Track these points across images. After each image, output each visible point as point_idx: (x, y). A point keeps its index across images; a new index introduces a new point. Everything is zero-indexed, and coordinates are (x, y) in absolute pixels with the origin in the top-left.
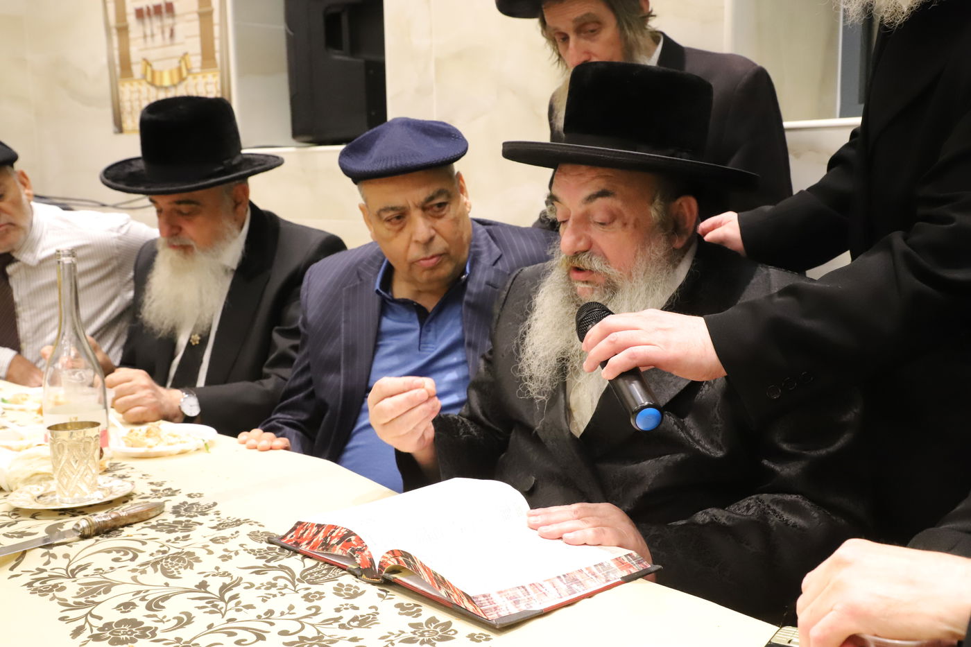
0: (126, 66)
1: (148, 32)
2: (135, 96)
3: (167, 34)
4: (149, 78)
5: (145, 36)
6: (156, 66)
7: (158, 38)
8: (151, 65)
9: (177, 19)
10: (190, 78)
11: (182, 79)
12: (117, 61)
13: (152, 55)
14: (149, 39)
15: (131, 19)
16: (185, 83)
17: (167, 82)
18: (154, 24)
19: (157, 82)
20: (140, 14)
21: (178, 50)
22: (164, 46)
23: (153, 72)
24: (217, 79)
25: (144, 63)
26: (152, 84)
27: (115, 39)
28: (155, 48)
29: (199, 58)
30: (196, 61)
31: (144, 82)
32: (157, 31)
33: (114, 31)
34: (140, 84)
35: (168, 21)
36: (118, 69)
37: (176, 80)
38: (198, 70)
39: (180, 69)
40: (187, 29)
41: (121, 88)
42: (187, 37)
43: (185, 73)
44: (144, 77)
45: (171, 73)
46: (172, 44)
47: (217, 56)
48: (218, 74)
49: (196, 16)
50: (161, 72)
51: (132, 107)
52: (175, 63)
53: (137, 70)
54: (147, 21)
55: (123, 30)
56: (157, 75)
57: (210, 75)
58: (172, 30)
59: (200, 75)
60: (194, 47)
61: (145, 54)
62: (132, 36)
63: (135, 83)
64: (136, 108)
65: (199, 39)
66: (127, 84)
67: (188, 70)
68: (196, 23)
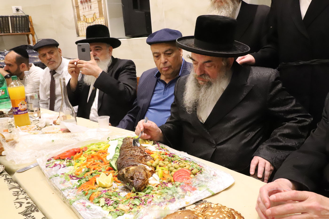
0: (79, 17)
1: (84, 8)
2: (82, 26)
3: (89, 8)
4: (85, 21)
5: (83, 8)
6: (87, 17)
7: (87, 9)
8: (86, 17)
9: (92, 3)
10: (96, 20)
11: (94, 20)
12: (76, 16)
13: (86, 14)
14: (85, 9)
15: (79, 4)
16: (95, 21)
17: (90, 22)
18: (86, 5)
19: (88, 22)
20: (81, 2)
21: (93, 12)
22: (89, 11)
23: (86, 19)
24: (104, 20)
25: (84, 16)
26: (86, 22)
27: (75, 10)
28: (86, 12)
29: (98, 14)
30: (98, 15)
31: (84, 22)
32: (87, 7)
33: (75, 7)
34: (83, 22)
35: (89, 4)
36: (77, 18)
37: (93, 21)
38: (99, 18)
39: (93, 17)
40: (95, 6)
41: (78, 24)
42: (95, 8)
43: (95, 19)
44: (84, 20)
45: (91, 19)
46: (91, 11)
47: (103, 13)
48: (104, 18)
49: (97, 2)
50: (88, 19)
51: (81, 29)
52: (92, 16)
53: (82, 18)
54: (84, 4)
55: (77, 7)
56: (87, 19)
57: (102, 19)
58: (91, 6)
59: (99, 19)
60: (97, 11)
61: (84, 14)
62: (80, 9)
63: (82, 22)
64: (83, 29)
65: (98, 8)
66: (79, 23)
67: (96, 18)
68: (97, 4)
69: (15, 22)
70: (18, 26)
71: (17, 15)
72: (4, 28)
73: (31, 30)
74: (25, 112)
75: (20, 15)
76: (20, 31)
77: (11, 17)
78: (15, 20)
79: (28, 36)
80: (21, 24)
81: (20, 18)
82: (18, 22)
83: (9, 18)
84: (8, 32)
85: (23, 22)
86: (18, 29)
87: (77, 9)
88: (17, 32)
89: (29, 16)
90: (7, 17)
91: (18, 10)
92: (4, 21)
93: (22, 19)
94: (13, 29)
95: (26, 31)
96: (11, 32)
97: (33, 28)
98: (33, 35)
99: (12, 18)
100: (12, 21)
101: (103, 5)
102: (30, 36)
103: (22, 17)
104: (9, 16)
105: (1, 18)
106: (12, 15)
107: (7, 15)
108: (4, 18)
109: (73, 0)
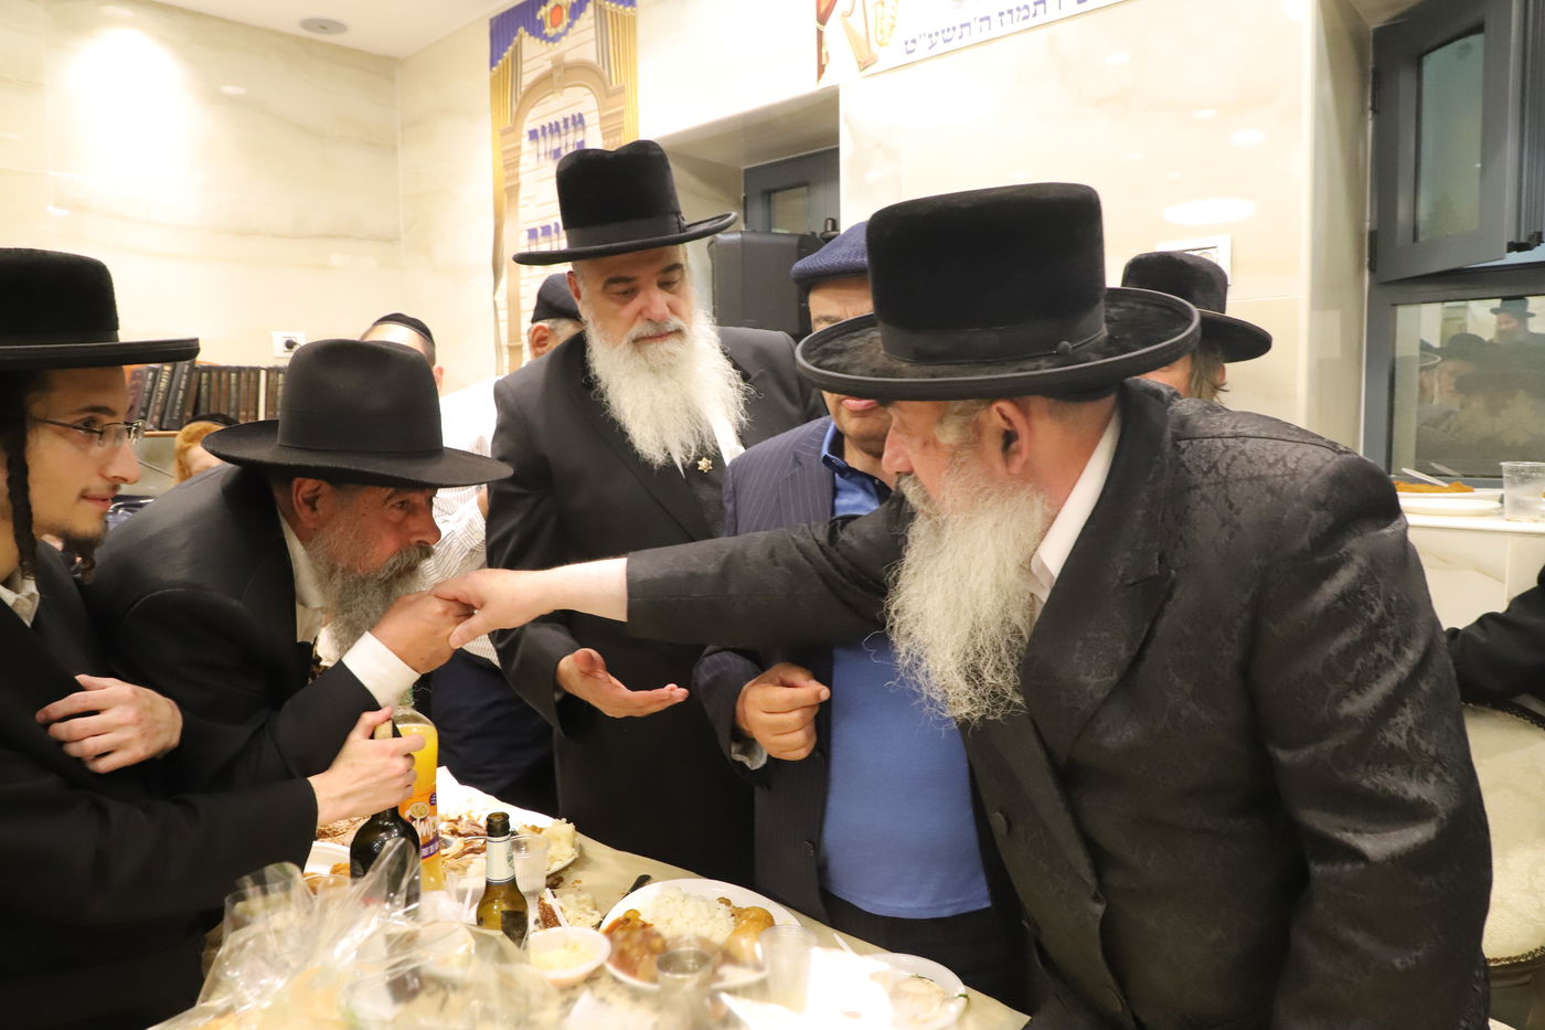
33: (506, 350)
72: (241, 406)
77: (269, 371)
83: (263, 374)
90: (256, 371)
91: (290, 345)
92: (243, 386)
99: (272, 376)
100: (270, 383)
104: (262, 366)
105: (233, 375)
106: (271, 365)
107: (255, 365)
108: (243, 375)
109: (504, 327)
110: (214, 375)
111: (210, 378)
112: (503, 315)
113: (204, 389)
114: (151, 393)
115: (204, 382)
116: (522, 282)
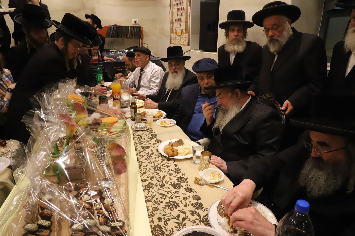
1: (177, 24)
2: (174, 36)
3: (180, 25)
6: (178, 31)
7: (178, 25)
10: (183, 34)
11: (182, 34)
12: (171, 29)
13: (177, 29)
14: (177, 25)
15: (174, 21)
16: (182, 35)
17: (179, 35)
18: (178, 23)
20: (176, 20)
21: (181, 28)
22: (179, 27)
23: (177, 32)
24: (188, 35)
26: (176, 34)
27: (171, 25)
29: (185, 30)
30: (184, 31)
31: (175, 34)
32: (178, 24)
33: (171, 23)
35: (180, 22)
39: (181, 32)
40: (183, 24)
42: (183, 26)
44: (175, 33)
46: (180, 27)
47: (188, 30)
49: (185, 22)
53: (174, 31)
55: (173, 23)
57: (186, 34)
58: (181, 24)
59: (185, 34)
60: (184, 28)
61: (176, 28)
62: (174, 24)
63: (174, 34)
64: (174, 39)
65: (185, 26)
66: (172, 34)
67: (183, 33)
68: (185, 23)
69: (132, 30)
70: (134, 33)
71: (134, 26)
72: (125, 34)
73: (141, 36)
74: (118, 100)
75: (136, 26)
76: (134, 37)
77: (130, 27)
78: (132, 29)
79: (139, 40)
80: (136, 32)
81: (136, 28)
82: (134, 30)
83: (129, 28)
84: (127, 37)
85: (137, 30)
86: (134, 35)
87: (172, 24)
88: (133, 38)
89: (142, 27)
90: (128, 27)
91: (135, 22)
92: (126, 30)
93: (137, 28)
94: (131, 35)
95: (138, 37)
96: (129, 37)
97: (143, 35)
98: (142, 40)
101: (188, 25)
102: (141, 40)
103: (137, 27)
104: (129, 26)
105: (124, 28)
106: (131, 26)
107: (128, 26)
108: (126, 28)
109: (171, 18)
110: (121, 28)
111: (120, 28)
112: (171, 16)
113: (119, 30)
114: (110, 31)
115: (119, 29)
116: (174, 9)
